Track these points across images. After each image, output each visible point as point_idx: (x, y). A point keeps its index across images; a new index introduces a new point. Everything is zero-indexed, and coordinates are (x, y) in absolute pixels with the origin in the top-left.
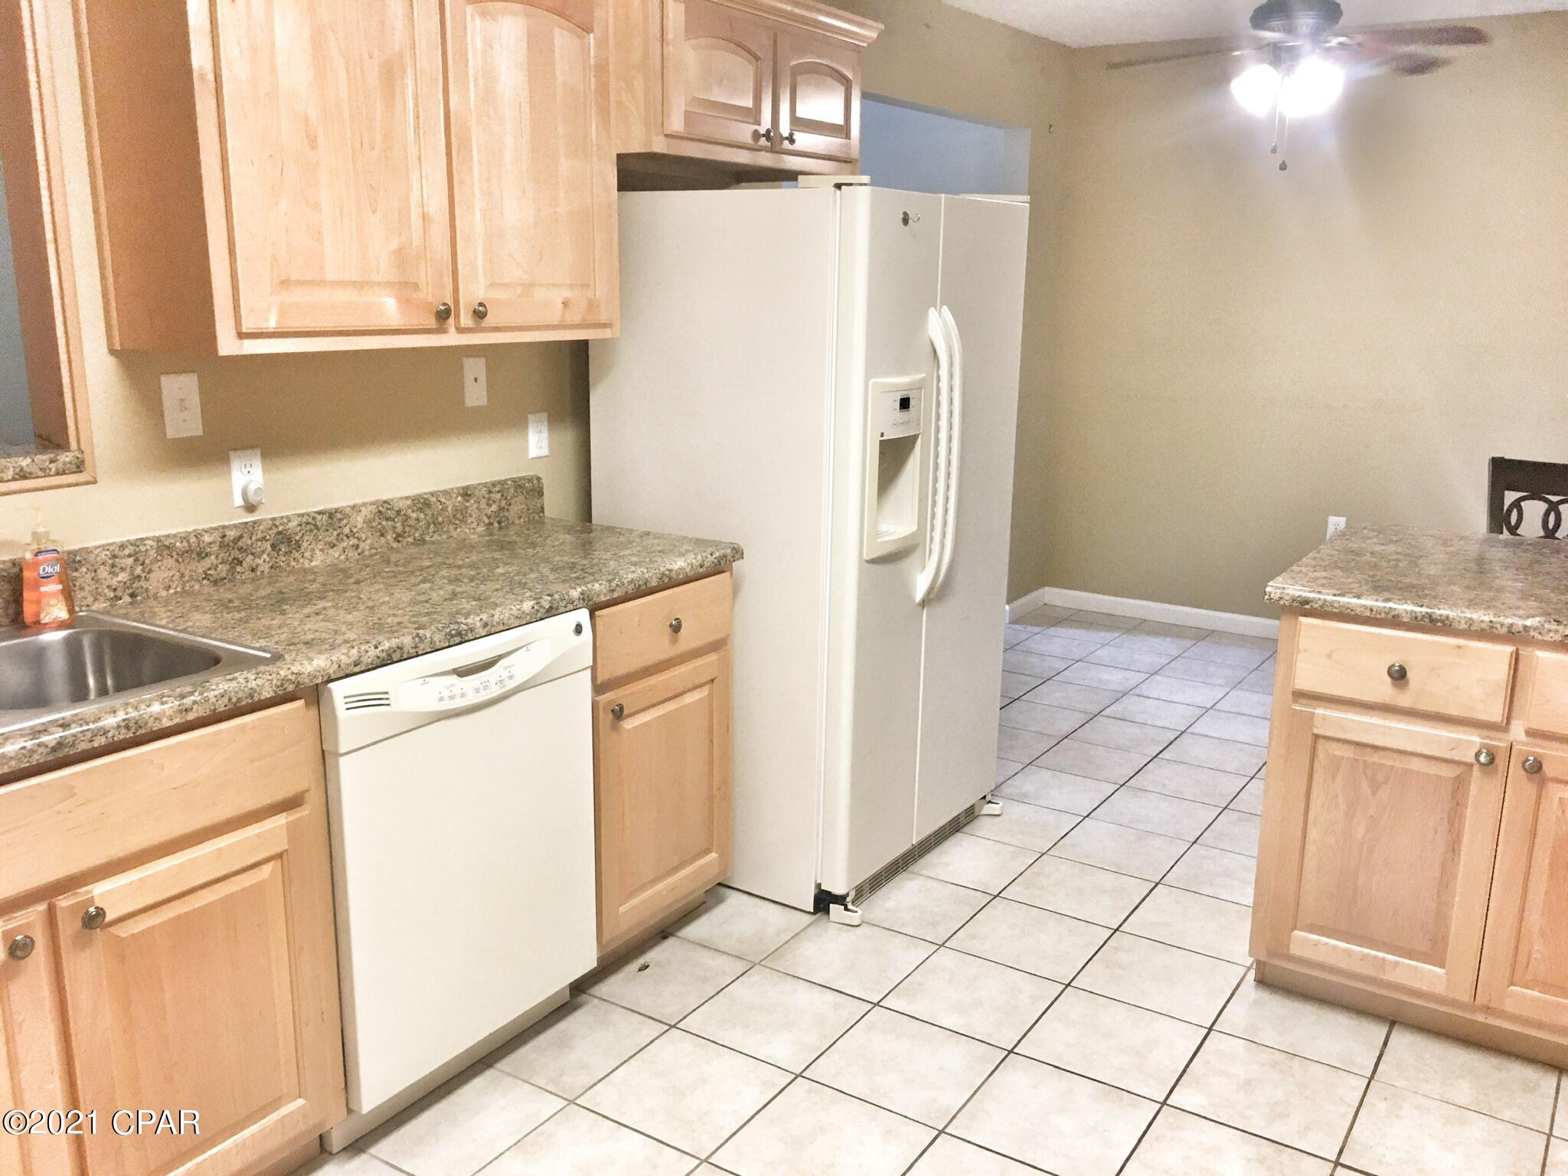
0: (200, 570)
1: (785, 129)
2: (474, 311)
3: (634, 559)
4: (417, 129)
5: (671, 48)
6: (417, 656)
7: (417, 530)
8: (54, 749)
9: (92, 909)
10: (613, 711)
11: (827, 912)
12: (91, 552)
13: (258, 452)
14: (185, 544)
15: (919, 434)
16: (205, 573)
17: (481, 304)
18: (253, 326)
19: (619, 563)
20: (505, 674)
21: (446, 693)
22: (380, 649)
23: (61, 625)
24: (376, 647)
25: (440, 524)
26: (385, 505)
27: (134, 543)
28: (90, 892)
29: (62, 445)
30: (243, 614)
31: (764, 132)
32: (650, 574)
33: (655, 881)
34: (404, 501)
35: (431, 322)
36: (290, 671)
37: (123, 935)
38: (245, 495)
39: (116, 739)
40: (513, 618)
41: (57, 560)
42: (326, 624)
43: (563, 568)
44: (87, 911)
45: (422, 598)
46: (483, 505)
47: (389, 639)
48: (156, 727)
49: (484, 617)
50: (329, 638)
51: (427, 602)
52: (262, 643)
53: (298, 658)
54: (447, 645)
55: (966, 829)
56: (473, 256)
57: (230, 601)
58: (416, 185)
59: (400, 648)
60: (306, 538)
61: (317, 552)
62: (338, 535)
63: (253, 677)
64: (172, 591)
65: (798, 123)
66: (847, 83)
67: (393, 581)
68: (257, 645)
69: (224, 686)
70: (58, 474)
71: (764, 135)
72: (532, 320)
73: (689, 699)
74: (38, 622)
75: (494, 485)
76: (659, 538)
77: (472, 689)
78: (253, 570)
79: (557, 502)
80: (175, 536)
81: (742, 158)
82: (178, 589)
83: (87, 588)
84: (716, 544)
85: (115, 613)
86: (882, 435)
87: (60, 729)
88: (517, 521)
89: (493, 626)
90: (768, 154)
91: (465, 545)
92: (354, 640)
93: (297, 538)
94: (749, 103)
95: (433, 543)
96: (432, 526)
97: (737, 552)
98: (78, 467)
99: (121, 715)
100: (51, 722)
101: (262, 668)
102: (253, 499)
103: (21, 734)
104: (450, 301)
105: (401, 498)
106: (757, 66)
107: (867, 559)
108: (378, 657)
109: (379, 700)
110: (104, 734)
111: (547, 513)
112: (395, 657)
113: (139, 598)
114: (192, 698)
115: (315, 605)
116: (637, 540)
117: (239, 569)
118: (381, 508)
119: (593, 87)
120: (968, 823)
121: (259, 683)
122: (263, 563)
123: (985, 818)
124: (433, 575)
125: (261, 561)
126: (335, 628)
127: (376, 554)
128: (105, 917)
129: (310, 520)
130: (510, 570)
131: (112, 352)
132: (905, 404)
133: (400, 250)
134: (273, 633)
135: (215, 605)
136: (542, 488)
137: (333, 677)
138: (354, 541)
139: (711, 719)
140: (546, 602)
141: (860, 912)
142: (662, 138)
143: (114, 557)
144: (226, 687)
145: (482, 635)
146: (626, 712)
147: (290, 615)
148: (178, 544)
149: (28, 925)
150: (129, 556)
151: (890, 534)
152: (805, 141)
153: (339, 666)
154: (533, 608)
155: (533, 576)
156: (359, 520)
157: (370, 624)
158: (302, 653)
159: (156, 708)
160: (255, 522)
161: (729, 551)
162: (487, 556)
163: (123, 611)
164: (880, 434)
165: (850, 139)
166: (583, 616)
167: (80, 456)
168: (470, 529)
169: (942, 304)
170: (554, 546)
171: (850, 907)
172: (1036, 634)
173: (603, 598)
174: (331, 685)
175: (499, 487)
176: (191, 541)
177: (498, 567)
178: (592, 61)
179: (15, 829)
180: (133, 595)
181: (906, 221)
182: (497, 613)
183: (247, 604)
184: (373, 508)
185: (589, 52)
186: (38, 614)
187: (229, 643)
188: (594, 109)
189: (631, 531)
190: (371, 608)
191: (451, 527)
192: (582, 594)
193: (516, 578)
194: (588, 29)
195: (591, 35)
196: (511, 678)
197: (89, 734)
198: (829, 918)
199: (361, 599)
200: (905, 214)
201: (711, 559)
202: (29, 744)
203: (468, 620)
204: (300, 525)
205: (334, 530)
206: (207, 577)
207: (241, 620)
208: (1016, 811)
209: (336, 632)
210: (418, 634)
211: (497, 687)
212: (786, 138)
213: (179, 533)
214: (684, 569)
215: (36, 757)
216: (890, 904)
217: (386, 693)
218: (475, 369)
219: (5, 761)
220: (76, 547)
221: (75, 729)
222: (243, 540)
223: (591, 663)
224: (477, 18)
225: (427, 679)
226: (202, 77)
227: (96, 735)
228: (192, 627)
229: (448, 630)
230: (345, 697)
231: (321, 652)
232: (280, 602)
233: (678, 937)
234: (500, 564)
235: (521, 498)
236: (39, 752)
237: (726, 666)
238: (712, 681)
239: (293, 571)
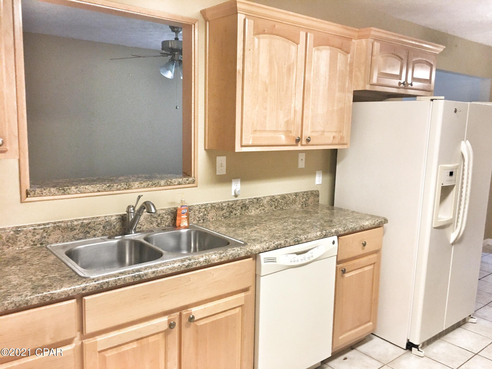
0: (221, 214)
1: (409, 81)
2: (307, 139)
3: (351, 220)
4: (295, 85)
5: (375, 57)
6: (285, 247)
7: (281, 205)
8: (187, 267)
9: (191, 316)
10: (342, 270)
11: (411, 350)
12: (194, 207)
13: (239, 180)
14: (218, 206)
15: (455, 185)
16: (223, 214)
17: (309, 137)
18: (245, 143)
19: (346, 221)
20: (310, 255)
21: (293, 260)
22: (275, 244)
23: (186, 228)
24: (274, 243)
25: (288, 204)
26: (273, 197)
27: (205, 205)
28: (191, 310)
29: (189, 175)
30: (234, 229)
31: (403, 82)
32: (357, 226)
33: (351, 330)
34: (278, 196)
35: (294, 143)
36: (249, 249)
37: (198, 325)
38: (235, 192)
39: (203, 265)
40: (314, 237)
41: (186, 208)
42: (258, 234)
43: (328, 221)
44: (190, 317)
45: (285, 228)
46: (301, 199)
47: (277, 241)
48: (213, 262)
49: (305, 236)
50: (260, 239)
51: (287, 229)
52: (241, 239)
53: (252, 245)
54: (294, 244)
55: (463, 326)
56: (307, 122)
57: (230, 224)
58: (293, 101)
59: (281, 244)
60: (250, 206)
61: (253, 210)
62: (259, 206)
63: (239, 250)
64: (214, 219)
65: (414, 79)
66: (431, 66)
67: (275, 221)
68: (239, 239)
69: (231, 252)
70: (188, 184)
71: (402, 83)
72: (323, 142)
73: (366, 269)
74: (180, 226)
75: (305, 192)
76: (358, 214)
77: (301, 259)
78: (235, 215)
79: (323, 199)
80: (216, 203)
81: (394, 91)
82: (215, 219)
83: (192, 217)
84: (379, 217)
85: (199, 225)
86: (442, 184)
87: (189, 261)
88: (311, 204)
89: (308, 239)
90: (403, 89)
91: (295, 211)
92: (267, 240)
93: (248, 206)
94: (398, 73)
95: (285, 210)
96: (286, 204)
97: (386, 221)
98: (193, 182)
99: (204, 258)
100: (187, 258)
101: (242, 247)
102: (237, 193)
103: (179, 261)
104: (300, 136)
105: (278, 195)
106: (402, 62)
107: (434, 227)
108: (274, 247)
109: (273, 260)
110: (200, 263)
111: (320, 203)
112: (279, 247)
113: (205, 221)
114: (223, 254)
115: (254, 227)
116: (351, 214)
117: (232, 214)
118: (272, 198)
119: (348, 70)
120: (463, 324)
121: (241, 252)
122: (238, 213)
123: (469, 323)
124: (287, 220)
125: (237, 212)
126: (261, 236)
127: (269, 212)
128: (194, 319)
129: (252, 201)
130: (311, 221)
131: (205, 150)
132: (451, 174)
133: (288, 121)
134: (243, 236)
135: (226, 225)
136: (319, 194)
137: (261, 252)
138: (263, 208)
139: (373, 276)
140: (324, 232)
141: (424, 352)
142: (369, 85)
143: (200, 208)
144: (232, 252)
145: (305, 242)
146: (346, 271)
147: (247, 230)
148: (216, 206)
149: (175, 318)
150: (204, 208)
151: (442, 219)
152: (416, 84)
153: (263, 249)
154: (320, 234)
155: (319, 223)
156: (265, 201)
157: (271, 235)
158: (253, 243)
159: (214, 257)
160: (237, 200)
161: (383, 220)
162: (303, 215)
163: (201, 225)
164: (442, 183)
165: (431, 84)
166: (335, 238)
167: (194, 179)
168: (296, 206)
169: (466, 140)
170: (324, 214)
171: (420, 349)
172: (485, 256)
173: (342, 233)
174: (260, 254)
175: (306, 193)
176: (220, 205)
177: (307, 220)
178: (349, 63)
179: (174, 289)
180: (203, 220)
181: (456, 111)
182: (309, 235)
183: (235, 226)
184: (270, 198)
185: (348, 60)
186: (180, 224)
187: (231, 238)
188: (348, 77)
189: (348, 210)
190: (271, 230)
191: (291, 205)
192: (335, 231)
193: (314, 224)
194: (348, 53)
195: (349, 55)
196: (312, 257)
197: (196, 263)
198: (412, 352)
199: (267, 226)
200: (456, 109)
201: (377, 222)
202: (181, 264)
203: (300, 237)
204: (249, 202)
205: (258, 204)
206: (223, 216)
207: (233, 230)
208: (483, 322)
209: (261, 237)
210: (286, 240)
211: (308, 259)
212: (410, 84)
213: (217, 202)
214: (368, 225)
215: (182, 268)
216: (435, 351)
217: (275, 258)
218: (302, 156)
219: (174, 269)
220: (191, 205)
221: (192, 261)
222: (234, 205)
223: (336, 254)
224: (316, 51)
225: (288, 255)
226: (239, 73)
227: (197, 263)
228: (220, 231)
229: (295, 240)
230: (264, 258)
231: (258, 243)
232: (243, 226)
233: (357, 350)
234: (308, 219)
235: (312, 197)
236: (183, 267)
237: (379, 258)
238: (375, 263)
239: (246, 216)
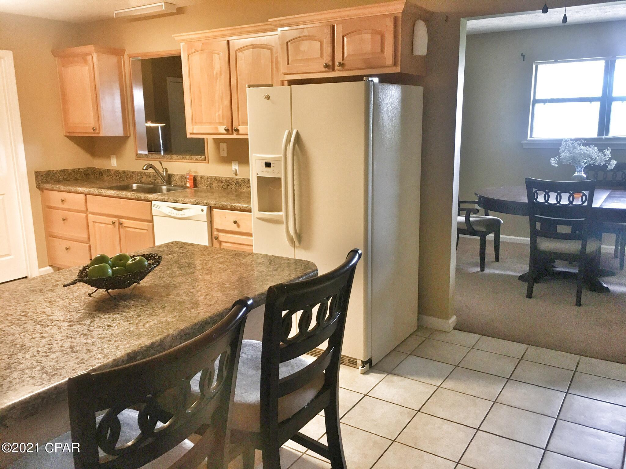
0: (221, 185)
13: (237, 162)
15: (281, 178)
21: (171, 212)
29: (203, 154)
54: (174, 202)
61: (245, 188)
64: (217, 188)
70: (202, 160)
77: (176, 213)
86: (258, 174)
93: (241, 184)
94: (319, 56)
104: (230, 127)
106: (322, 42)
107: (256, 217)
108: (160, 199)
117: (229, 187)
125: (233, 187)
132: (267, 165)
133: (219, 115)
140: (197, 201)
143: (207, 178)
145: (181, 203)
150: (210, 179)
153: (154, 198)
167: (206, 157)
173: (213, 206)
174: (152, 201)
176: (220, 179)
178: (275, 55)
185: (273, 53)
192: (207, 203)
196: (184, 214)
204: (242, 181)
211: (181, 215)
213: (218, 176)
217: (161, 207)
220: (202, 175)
222: (230, 181)
225: (168, 207)
230: (155, 205)
239: (239, 191)
